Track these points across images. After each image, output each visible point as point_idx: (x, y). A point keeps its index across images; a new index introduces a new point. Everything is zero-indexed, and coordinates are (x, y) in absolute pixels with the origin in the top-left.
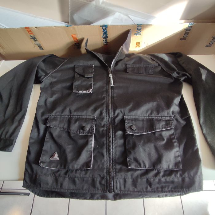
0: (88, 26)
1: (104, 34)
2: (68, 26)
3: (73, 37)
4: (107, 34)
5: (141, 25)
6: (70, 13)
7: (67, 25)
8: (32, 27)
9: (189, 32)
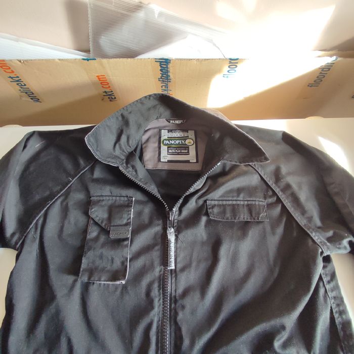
0: (129, 59)
1: (162, 74)
2: (88, 60)
3: (100, 80)
4: (168, 76)
5: (237, 59)
6: (90, 34)
7: (85, 58)
8: (11, 60)
9: (326, 72)
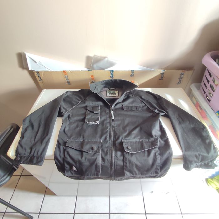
1: (111, 75)
3: (92, 77)
7: (89, 70)
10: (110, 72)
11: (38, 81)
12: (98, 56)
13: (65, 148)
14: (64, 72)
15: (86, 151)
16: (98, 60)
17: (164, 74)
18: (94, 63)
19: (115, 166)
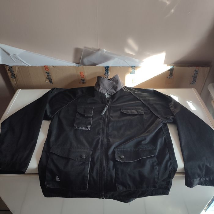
2: (78, 66)
3: (80, 74)
4: (108, 73)
5: (134, 67)
8: (50, 66)
10: (105, 68)
11: (10, 78)
12: (90, 49)
13: (48, 154)
14: (46, 67)
15: (73, 158)
16: (89, 53)
17: (173, 71)
18: (84, 57)
19: (106, 178)
